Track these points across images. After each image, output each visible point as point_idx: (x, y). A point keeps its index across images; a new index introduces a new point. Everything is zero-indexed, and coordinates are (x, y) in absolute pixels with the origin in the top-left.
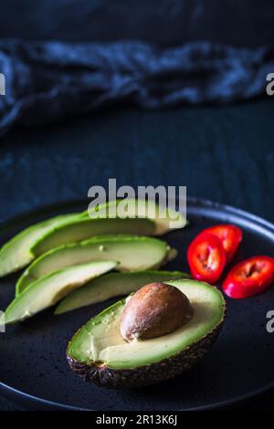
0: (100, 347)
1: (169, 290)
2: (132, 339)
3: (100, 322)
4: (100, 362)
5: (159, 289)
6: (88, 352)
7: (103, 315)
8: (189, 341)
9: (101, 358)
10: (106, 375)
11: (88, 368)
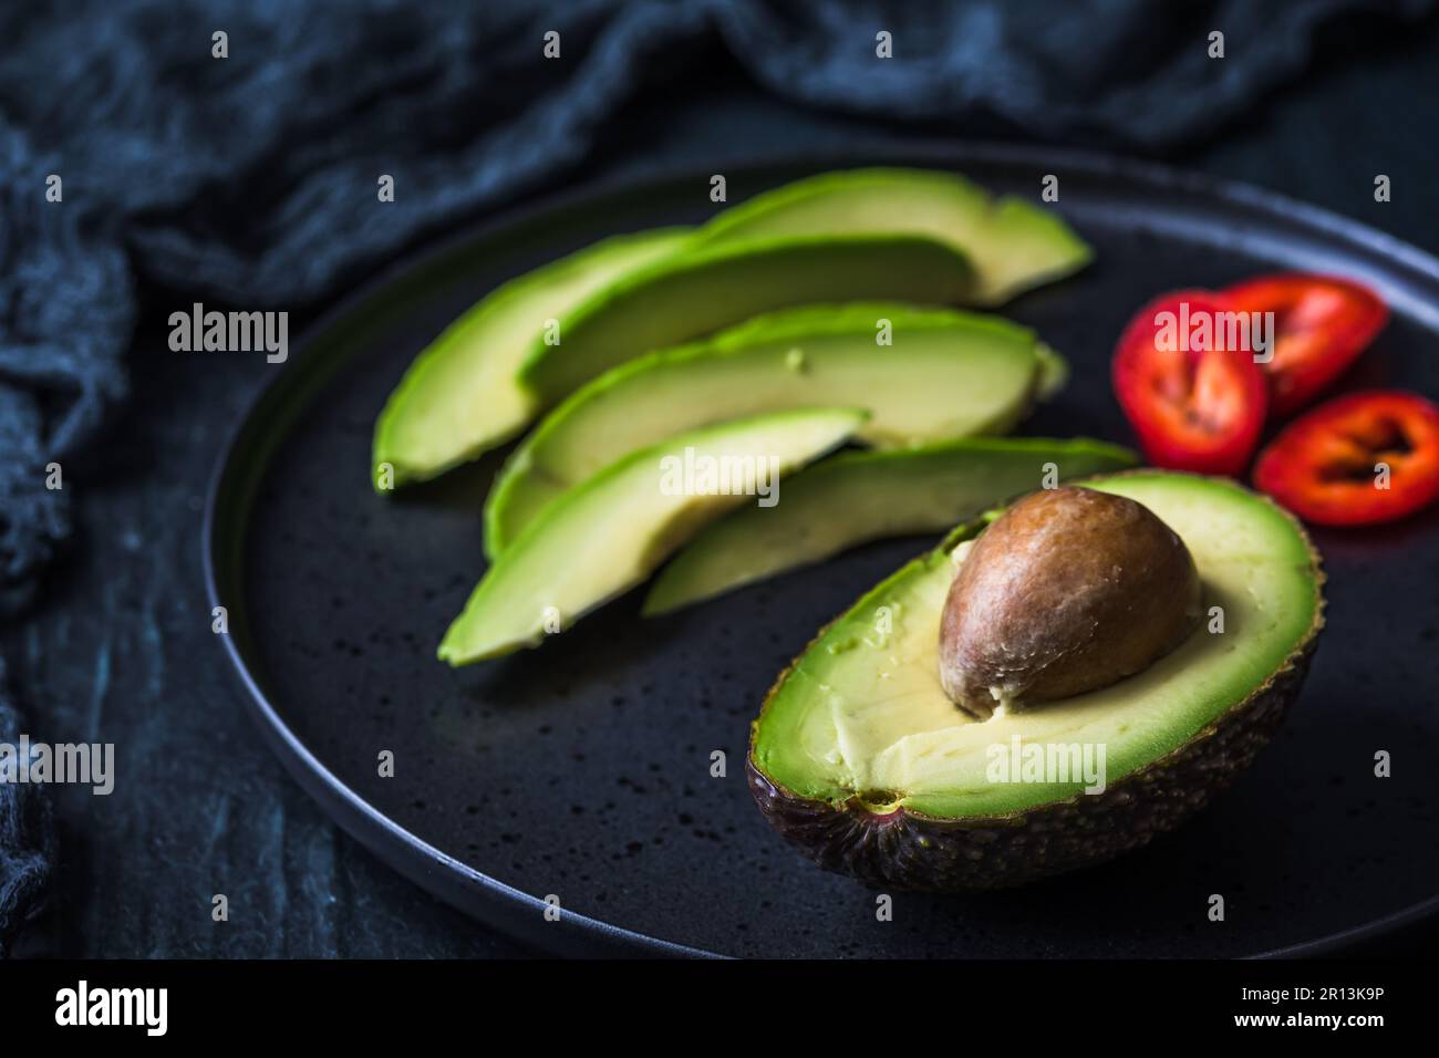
0: (871, 741)
1: (1120, 513)
2: (989, 706)
3: (853, 645)
4: (883, 797)
5: (1085, 513)
6: (830, 758)
7: (866, 616)
8: (1209, 704)
9: (882, 781)
10: (905, 844)
11: (837, 819)
